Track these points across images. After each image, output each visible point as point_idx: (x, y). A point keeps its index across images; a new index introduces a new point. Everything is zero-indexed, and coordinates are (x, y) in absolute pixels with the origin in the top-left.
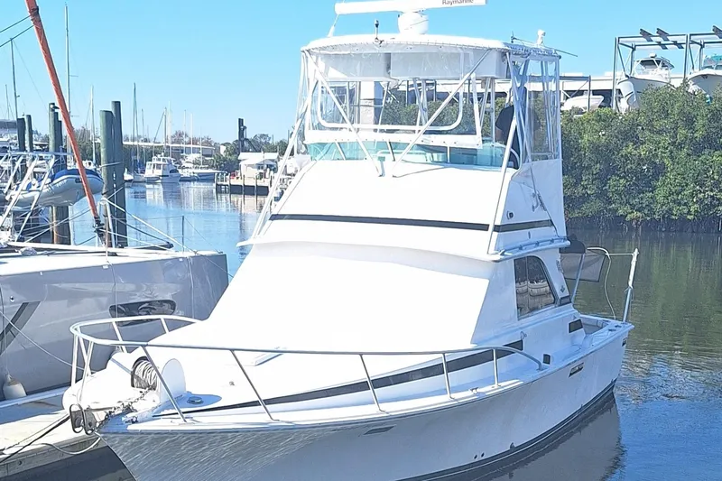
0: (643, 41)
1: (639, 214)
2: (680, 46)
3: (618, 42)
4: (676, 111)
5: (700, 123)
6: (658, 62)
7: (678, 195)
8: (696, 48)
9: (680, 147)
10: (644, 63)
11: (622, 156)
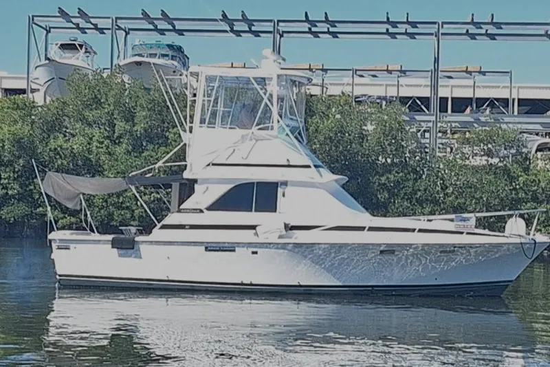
0: (61, 22)
1: (73, 220)
2: (101, 31)
3: (32, 20)
4: (111, 100)
5: (141, 114)
6: (81, 46)
7: (118, 197)
8: (121, 34)
9: (116, 142)
10: (64, 47)
11: (50, 150)
